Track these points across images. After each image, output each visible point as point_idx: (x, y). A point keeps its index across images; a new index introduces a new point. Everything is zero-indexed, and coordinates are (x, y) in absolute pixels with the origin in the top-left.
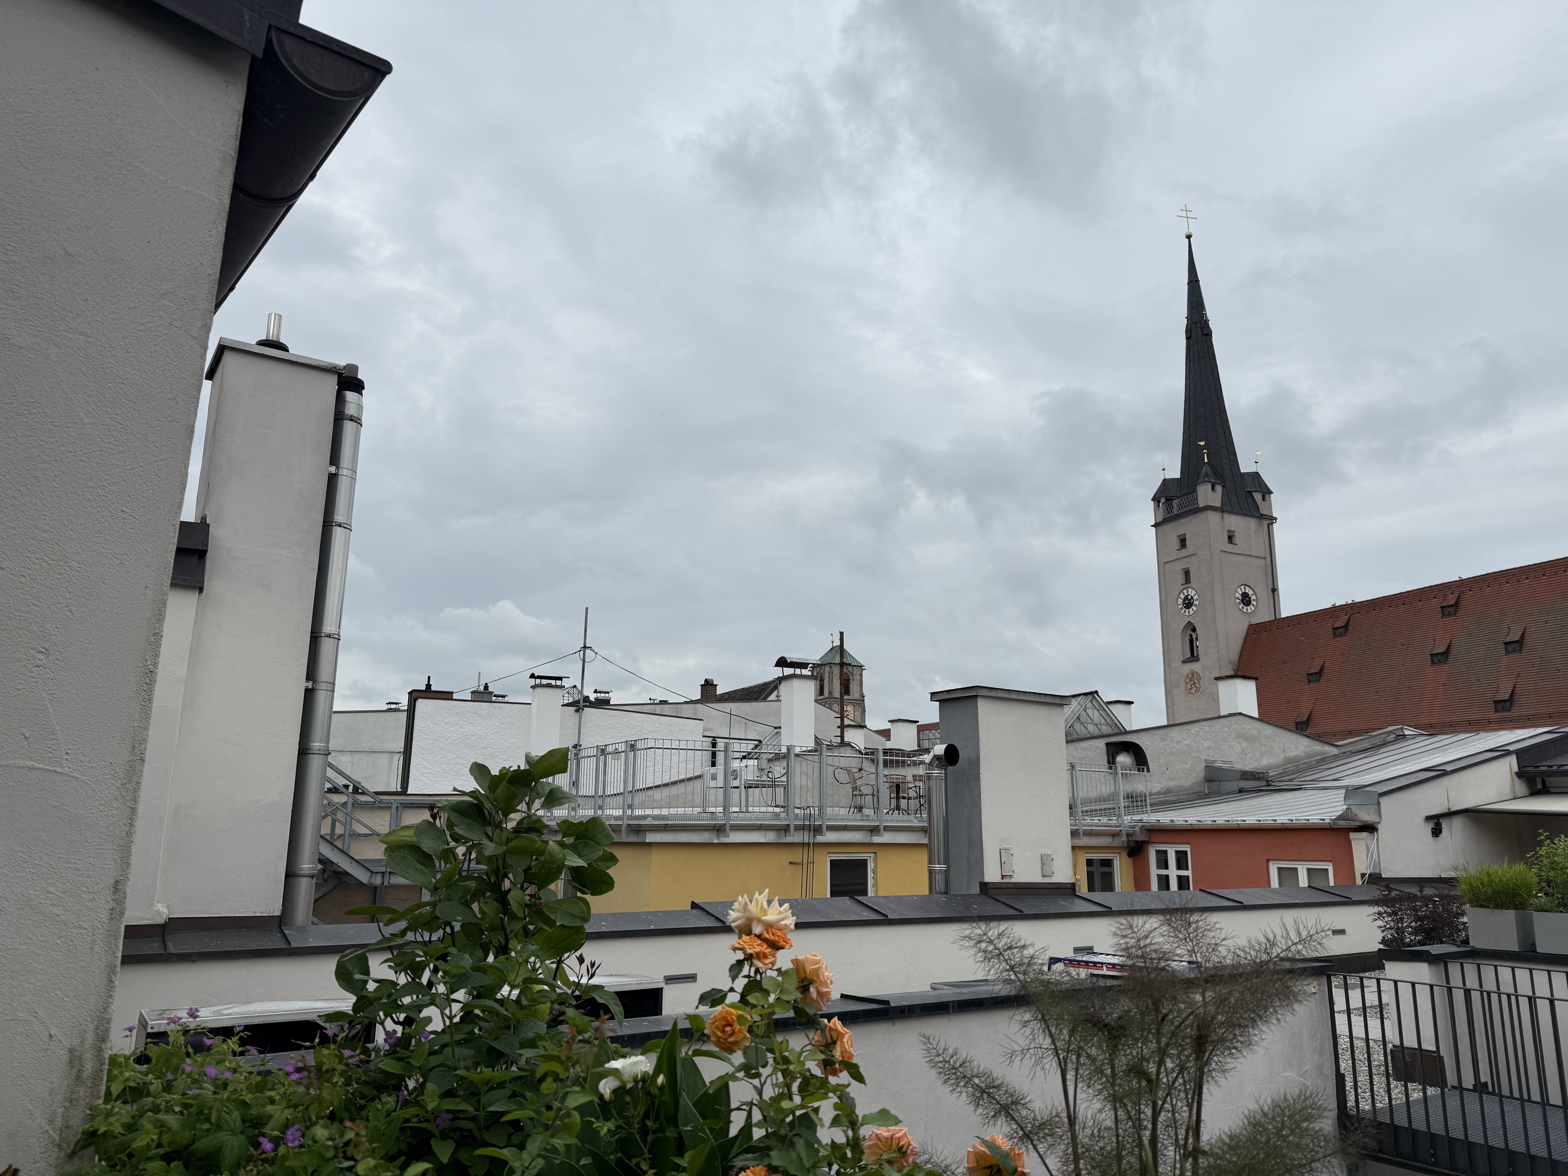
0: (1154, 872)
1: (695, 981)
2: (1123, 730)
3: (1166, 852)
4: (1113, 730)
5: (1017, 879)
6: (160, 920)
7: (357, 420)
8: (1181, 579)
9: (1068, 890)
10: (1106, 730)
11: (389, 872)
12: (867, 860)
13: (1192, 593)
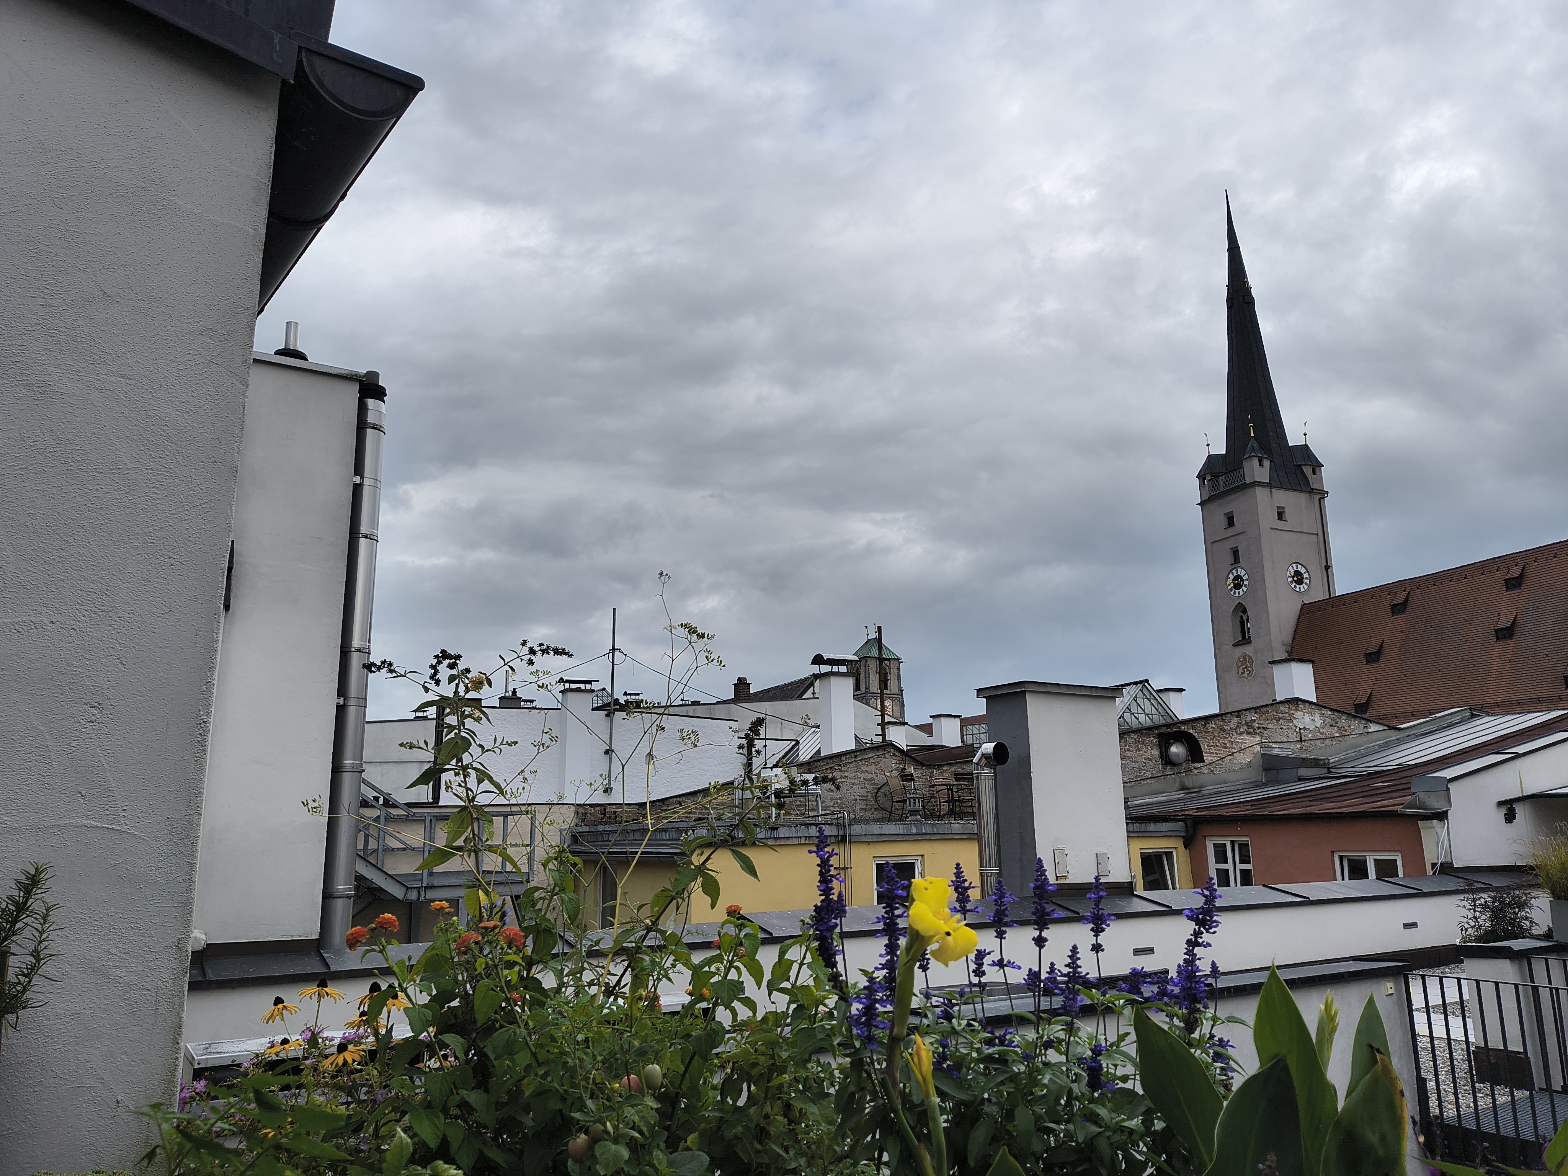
0: (1213, 867)
2: (1176, 720)
3: (1225, 845)
4: (1165, 720)
5: (1071, 880)
6: (198, 947)
8: (1230, 558)
9: (1125, 890)
10: (1158, 720)
11: (425, 887)
12: (914, 863)
13: (1241, 572)
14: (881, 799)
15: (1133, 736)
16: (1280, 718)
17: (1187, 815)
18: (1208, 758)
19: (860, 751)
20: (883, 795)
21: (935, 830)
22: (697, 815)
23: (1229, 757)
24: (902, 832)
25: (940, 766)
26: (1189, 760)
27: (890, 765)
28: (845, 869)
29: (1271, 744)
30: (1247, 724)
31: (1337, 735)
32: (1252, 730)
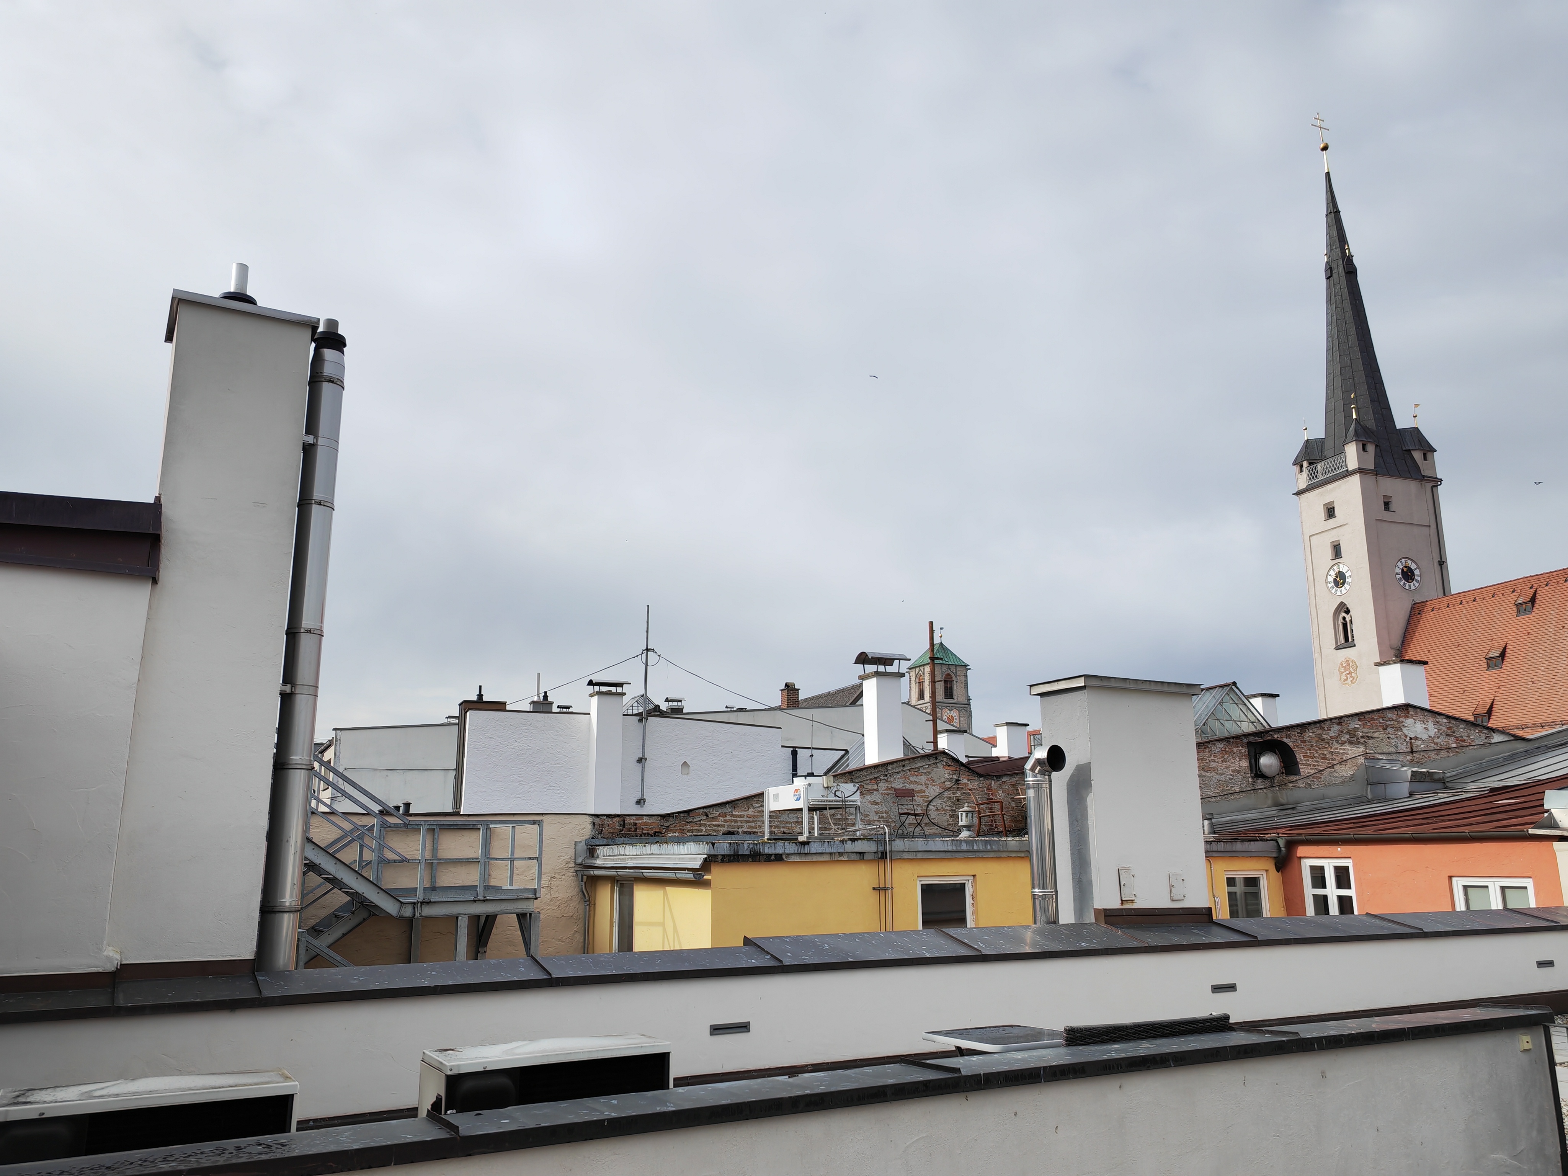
0: (1309, 892)
1: (749, 1031)
2: (1267, 727)
3: (1322, 868)
4: (1256, 727)
5: (1140, 904)
6: (110, 967)
7: (338, 382)
8: (1329, 552)
9: (1203, 916)
10: (1247, 728)
11: (421, 902)
12: (964, 884)
13: (1343, 569)
14: (933, 814)
15: (1220, 745)
16: (1387, 726)
17: (1278, 834)
18: (1305, 770)
19: (909, 759)
20: (934, 809)
21: (989, 847)
22: (725, 829)
23: (1329, 770)
24: (950, 848)
25: (999, 777)
26: (1283, 773)
27: (943, 773)
28: (885, 889)
29: (1376, 755)
30: (1349, 732)
31: (1454, 745)
32: (1355, 739)
